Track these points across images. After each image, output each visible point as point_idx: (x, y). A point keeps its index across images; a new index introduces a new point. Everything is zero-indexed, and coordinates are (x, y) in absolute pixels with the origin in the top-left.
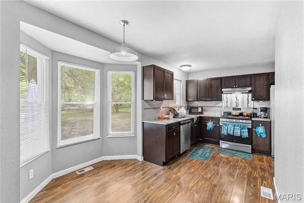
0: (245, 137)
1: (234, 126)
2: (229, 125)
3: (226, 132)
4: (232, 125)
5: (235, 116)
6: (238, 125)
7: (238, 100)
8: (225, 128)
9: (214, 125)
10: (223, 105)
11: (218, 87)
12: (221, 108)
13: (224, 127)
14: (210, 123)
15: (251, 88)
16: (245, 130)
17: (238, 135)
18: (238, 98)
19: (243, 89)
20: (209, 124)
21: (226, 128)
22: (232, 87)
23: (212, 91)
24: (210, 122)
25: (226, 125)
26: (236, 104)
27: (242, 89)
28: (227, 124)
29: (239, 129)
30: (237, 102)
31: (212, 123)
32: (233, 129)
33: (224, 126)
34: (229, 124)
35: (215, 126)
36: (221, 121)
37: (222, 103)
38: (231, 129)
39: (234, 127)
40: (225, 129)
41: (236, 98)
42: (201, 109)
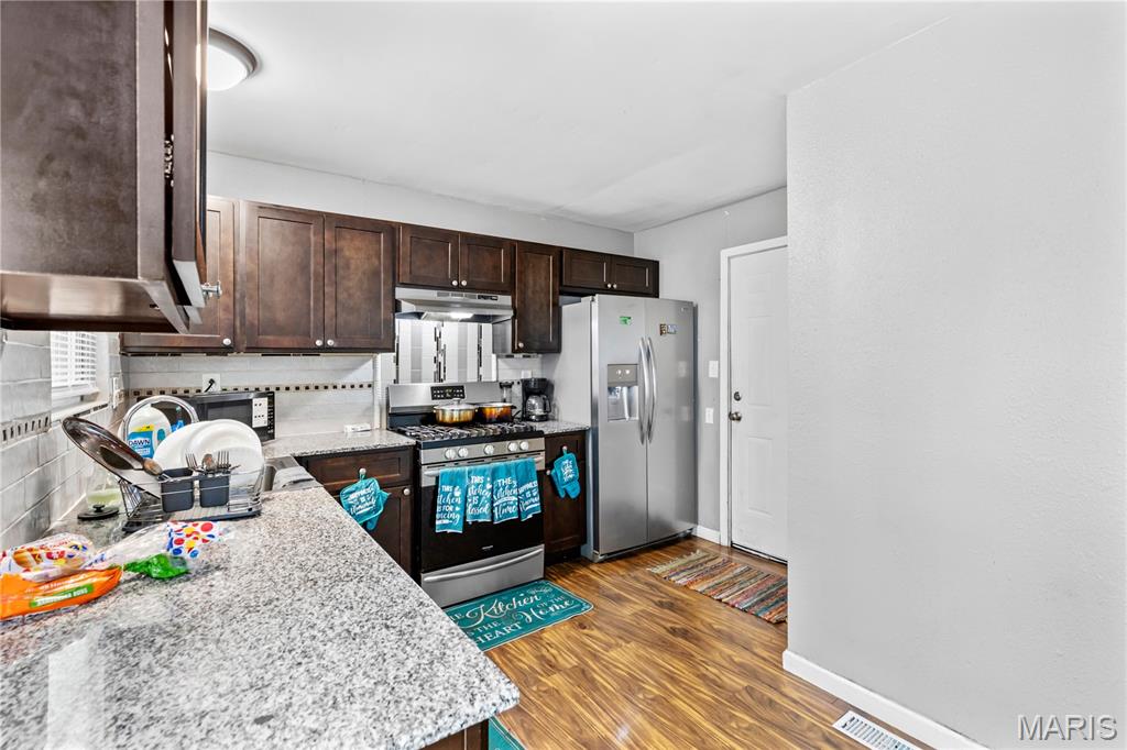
0: (530, 516)
1: (494, 474)
2: (470, 478)
3: (458, 516)
4: (482, 473)
5: (460, 425)
6: (506, 466)
7: (444, 351)
8: (453, 496)
9: (386, 494)
10: (379, 377)
11: (376, 274)
12: (370, 390)
13: (445, 494)
14: (363, 492)
15: (510, 298)
16: (529, 486)
17: (508, 514)
18: (443, 341)
19: (485, 298)
20: (352, 496)
21: (457, 494)
22: (445, 287)
23: (342, 296)
24: (361, 483)
25: (455, 480)
26: (434, 368)
27: (479, 297)
28: (460, 476)
29: (511, 487)
30: (441, 359)
31: (374, 484)
32: (488, 494)
33: (447, 488)
34: (469, 472)
35: (389, 498)
36: (429, 465)
37: (371, 362)
38: (481, 497)
39: (493, 480)
40: (454, 505)
41: (437, 339)
42: (269, 403)
